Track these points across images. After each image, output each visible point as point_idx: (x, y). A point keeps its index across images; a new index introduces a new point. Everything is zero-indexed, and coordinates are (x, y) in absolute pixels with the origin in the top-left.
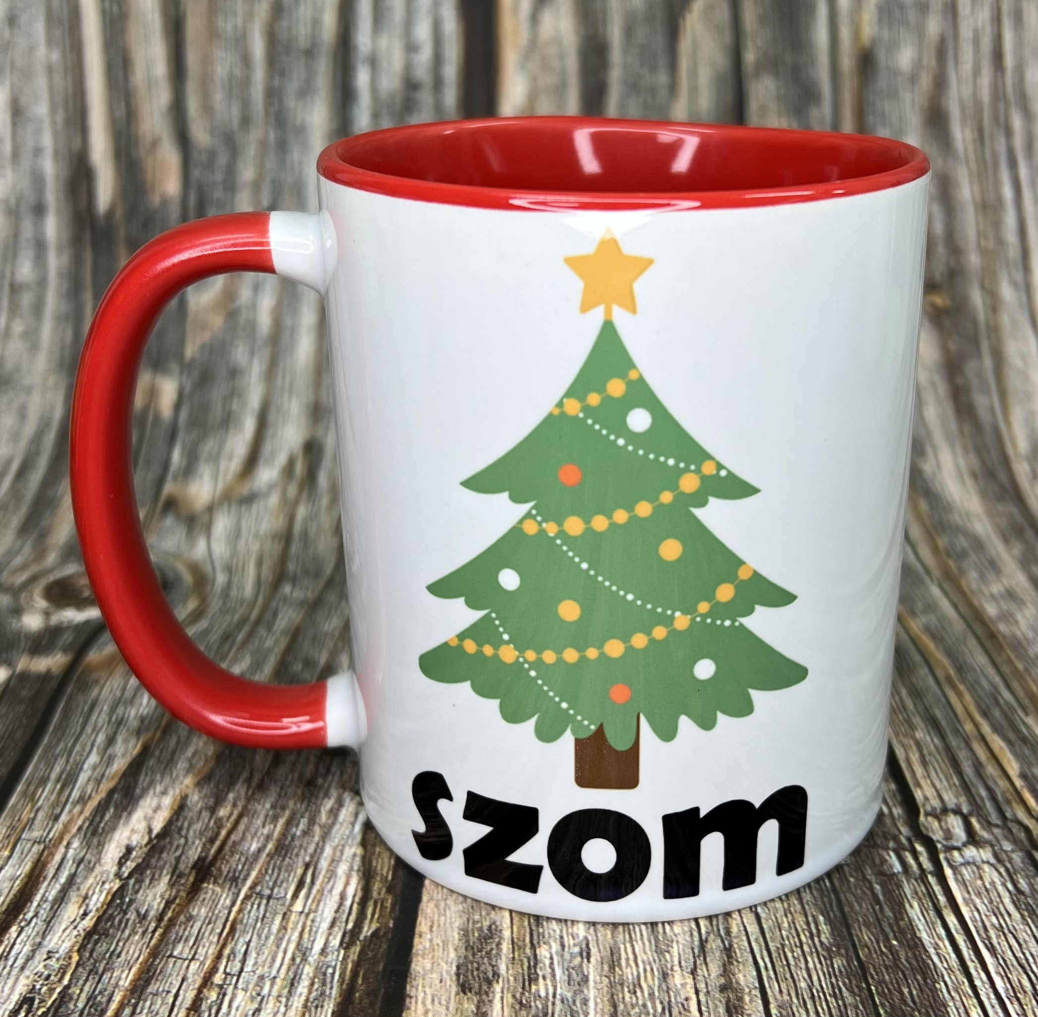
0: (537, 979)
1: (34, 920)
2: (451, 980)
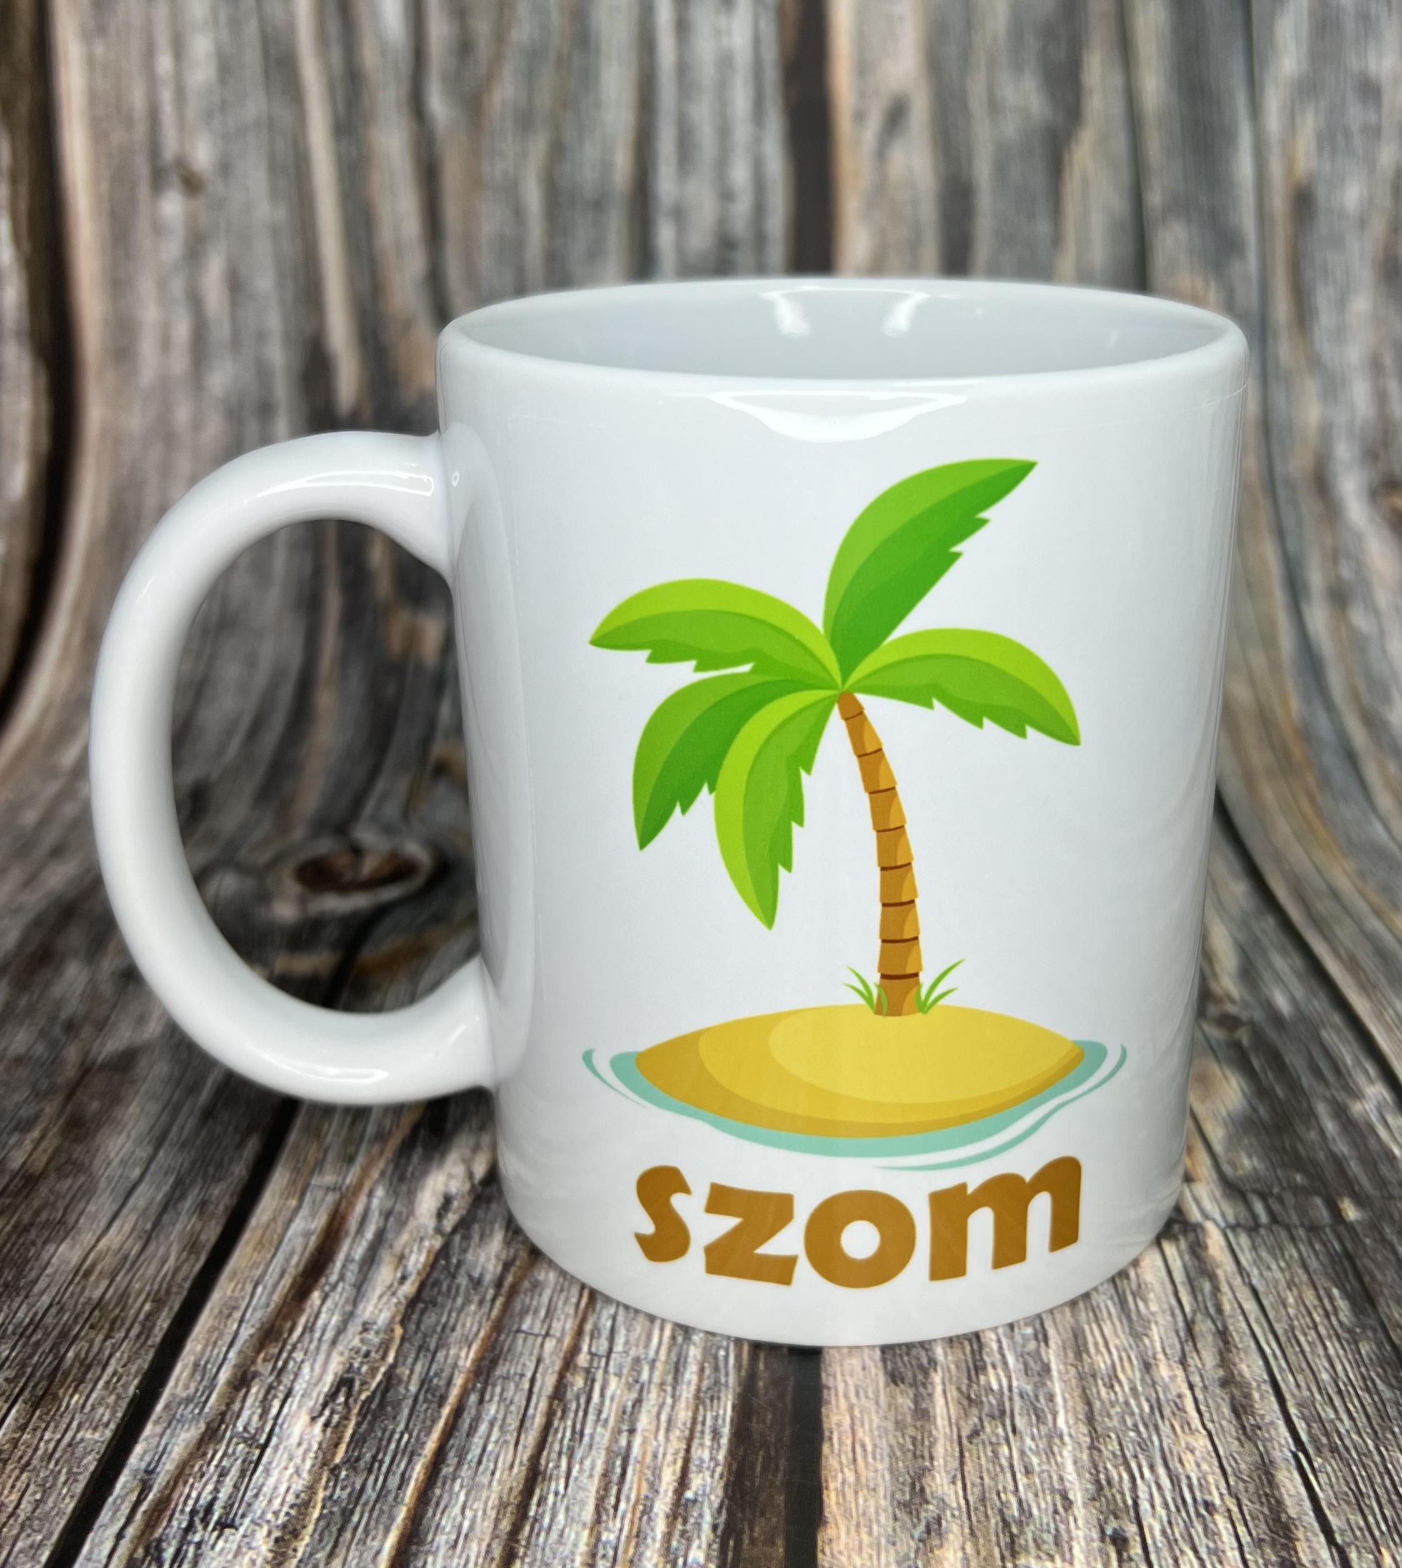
0: (984, 1368)
1: (340, 1285)
2: (876, 1366)
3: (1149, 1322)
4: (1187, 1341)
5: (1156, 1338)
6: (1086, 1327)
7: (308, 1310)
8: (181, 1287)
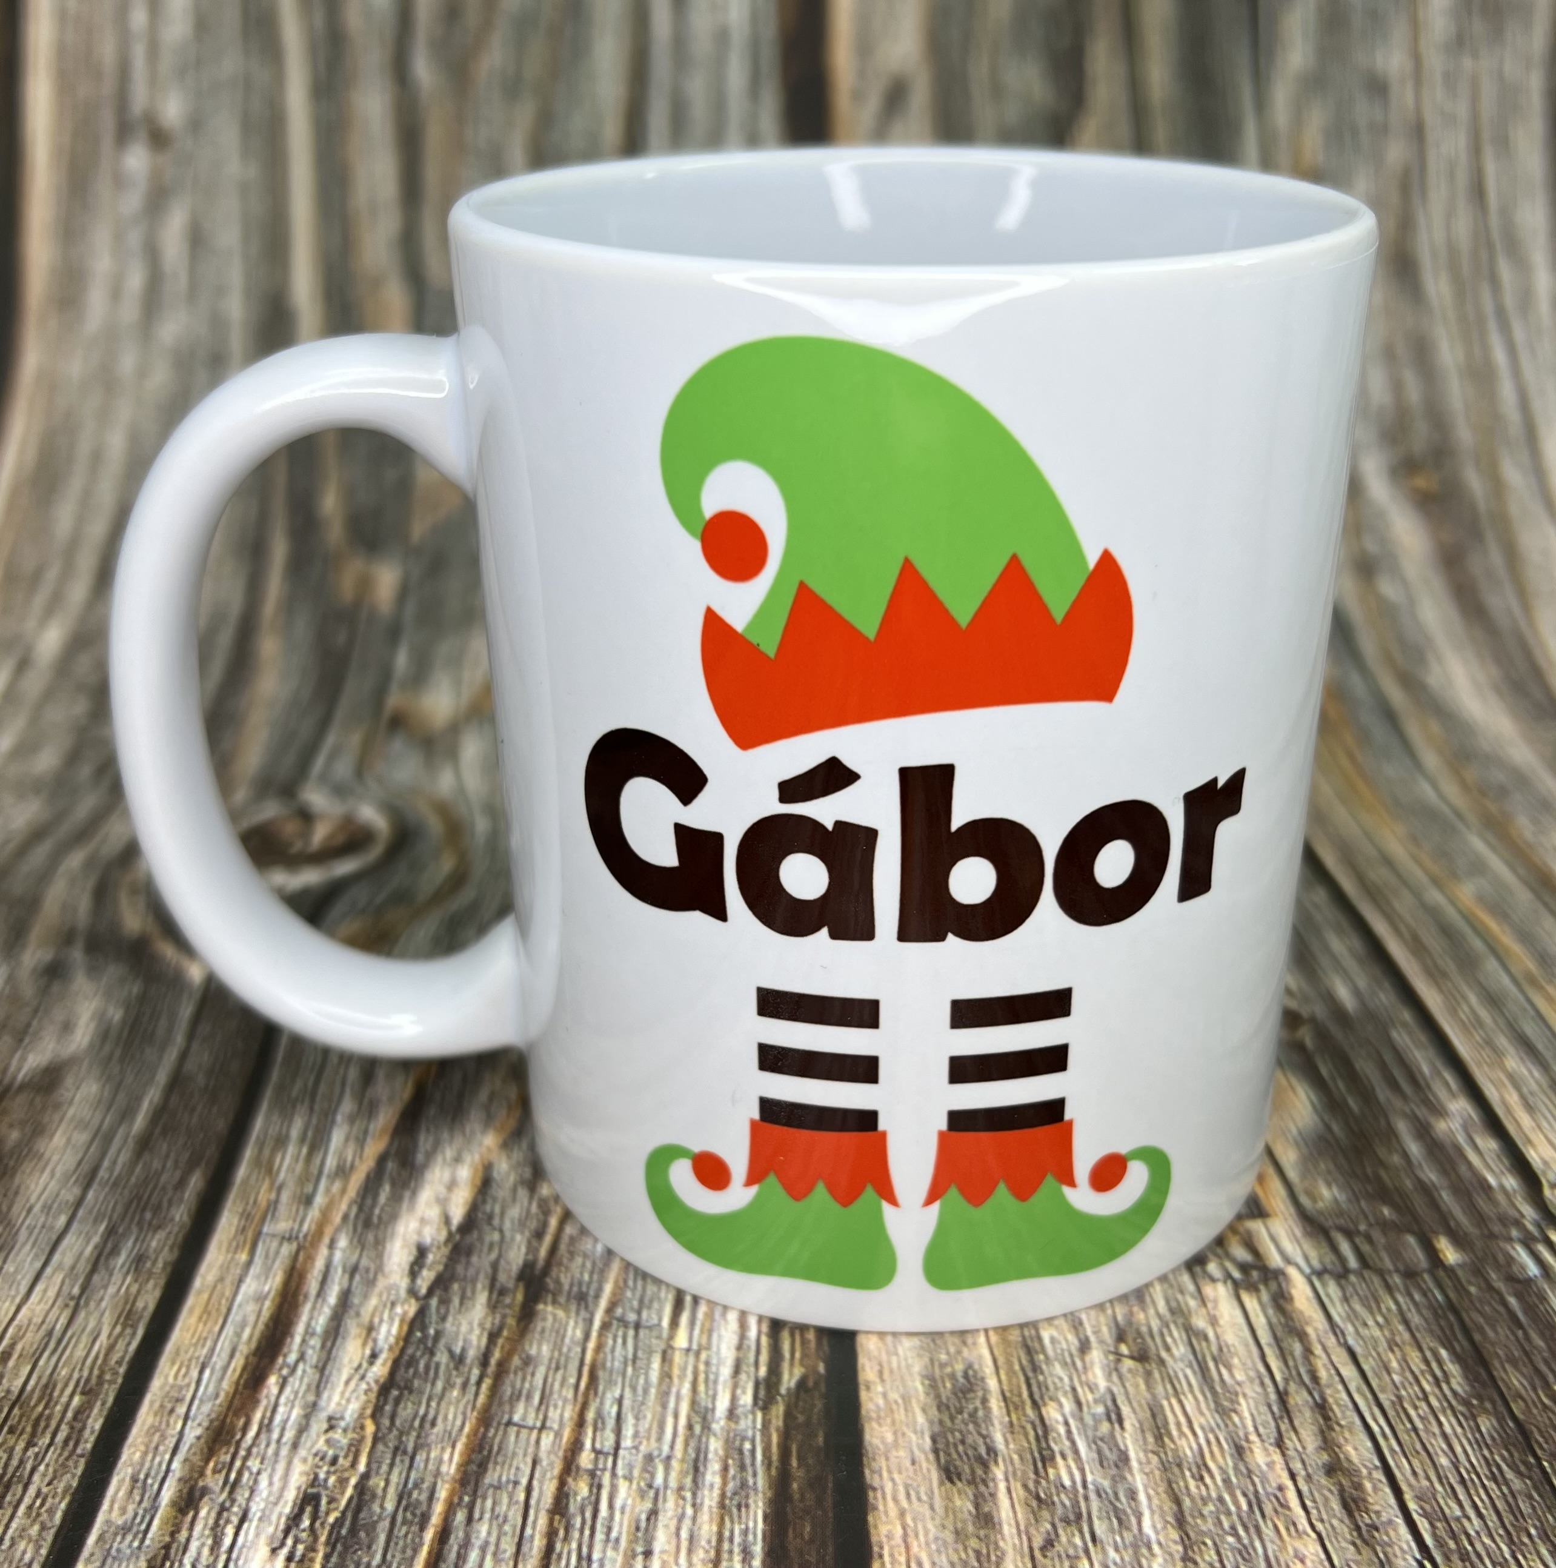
0: (1053, 1458)
1: (301, 1367)
2: (927, 1459)
3: (1237, 1394)
4: (1281, 1417)
5: (1246, 1414)
6: (1165, 1403)
7: (264, 1402)
8: (117, 1373)
